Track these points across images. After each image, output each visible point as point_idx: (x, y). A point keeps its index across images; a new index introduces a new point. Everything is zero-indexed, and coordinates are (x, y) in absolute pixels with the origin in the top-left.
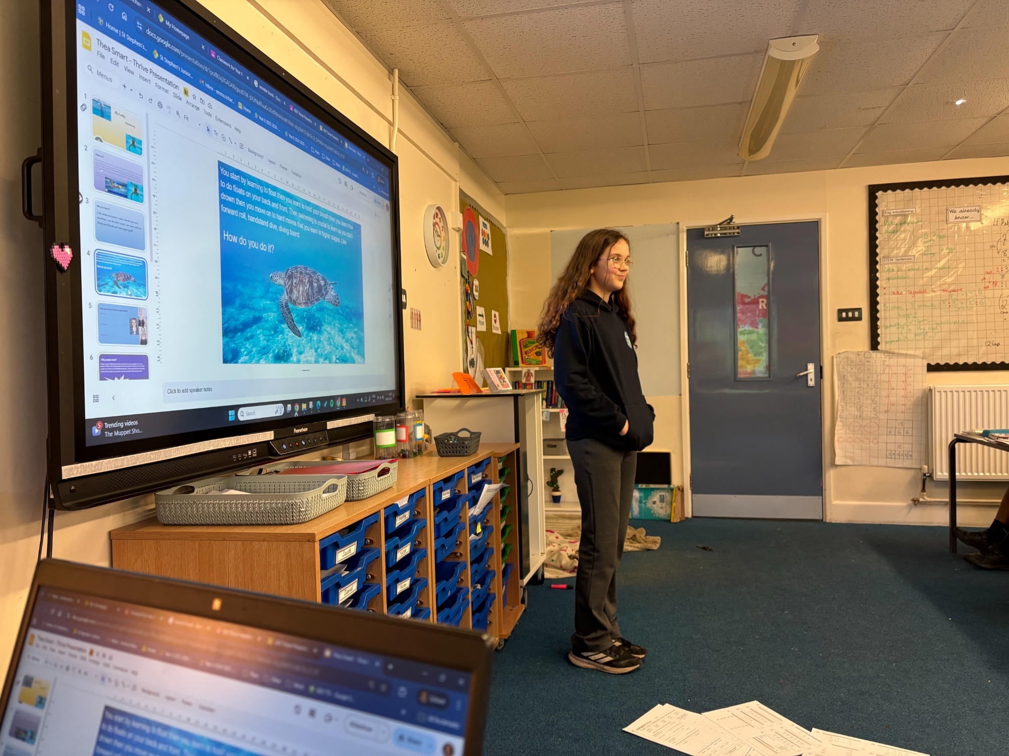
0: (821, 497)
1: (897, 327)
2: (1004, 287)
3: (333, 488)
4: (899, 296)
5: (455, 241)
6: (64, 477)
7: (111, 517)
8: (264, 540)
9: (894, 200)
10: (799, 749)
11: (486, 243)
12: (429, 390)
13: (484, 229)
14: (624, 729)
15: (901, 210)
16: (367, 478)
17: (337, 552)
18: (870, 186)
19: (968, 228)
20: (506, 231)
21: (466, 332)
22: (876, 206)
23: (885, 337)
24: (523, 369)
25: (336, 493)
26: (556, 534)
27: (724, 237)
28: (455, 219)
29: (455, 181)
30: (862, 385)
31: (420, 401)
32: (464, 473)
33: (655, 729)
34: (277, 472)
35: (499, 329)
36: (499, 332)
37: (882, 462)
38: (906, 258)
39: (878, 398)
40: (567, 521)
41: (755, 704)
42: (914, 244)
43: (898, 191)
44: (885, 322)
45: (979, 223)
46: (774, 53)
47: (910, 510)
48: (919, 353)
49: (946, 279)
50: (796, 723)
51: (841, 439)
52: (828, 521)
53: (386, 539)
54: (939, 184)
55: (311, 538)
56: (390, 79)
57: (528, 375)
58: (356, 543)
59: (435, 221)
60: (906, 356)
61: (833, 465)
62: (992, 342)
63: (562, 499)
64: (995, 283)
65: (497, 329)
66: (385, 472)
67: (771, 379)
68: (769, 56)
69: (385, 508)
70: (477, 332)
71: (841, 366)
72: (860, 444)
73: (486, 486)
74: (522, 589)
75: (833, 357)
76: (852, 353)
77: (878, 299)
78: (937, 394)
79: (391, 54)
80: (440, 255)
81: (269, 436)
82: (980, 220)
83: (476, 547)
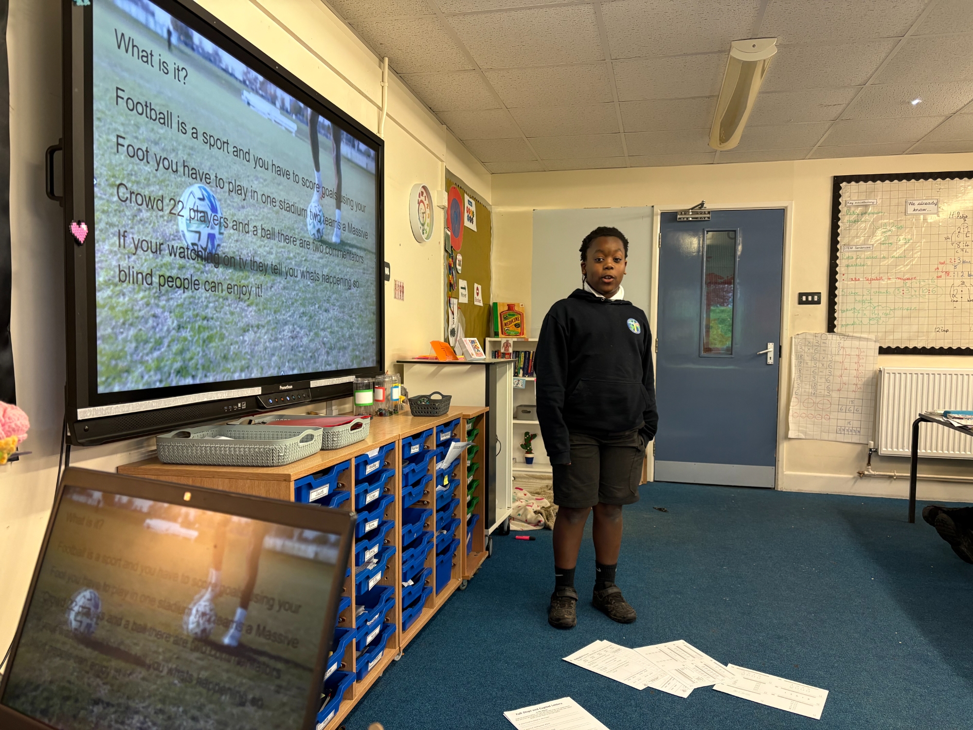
0: (774, 467)
1: (853, 311)
2: (956, 277)
3: (310, 438)
4: (857, 282)
5: (440, 217)
6: (80, 418)
7: (119, 455)
8: (247, 479)
9: (857, 191)
10: (714, 680)
11: (471, 220)
12: (410, 355)
13: (469, 206)
14: (564, 659)
15: (861, 201)
16: (341, 430)
17: (311, 492)
18: (835, 177)
19: (925, 220)
20: (491, 209)
21: (448, 303)
22: (840, 196)
23: (842, 320)
24: (502, 339)
25: (312, 442)
26: (525, 491)
27: (696, 221)
28: (440, 197)
29: (442, 161)
30: (818, 364)
31: (400, 366)
32: (432, 432)
33: (591, 660)
34: (264, 423)
35: (481, 301)
36: (481, 304)
37: (832, 437)
38: (865, 246)
39: (832, 377)
40: (538, 481)
41: (681, 643)
42: (873, 234)
43: (861, 183)
44: (842, 306)
45: (936, 215)
46: (735, 53)
47: (855, 482)
48: (872, 336)
49: (902, 268)
50: (715, 659)
51: (795, 414)
52: (779, 490)
53: (356, 484)
54: (900, 177)
55: (287, 478)
56: (380, 67)
57: (507, 345)
58: (328, 485)
59: (420, 199)
60: (860, 339)
61: (786, 438)
62: (941, 328)
63: (534, 461)
64: (947, 273)
65: (479, 301)
66: (358, 426)
67: (733, 356)
68: (732, 57)
69: (355, 457)
70: (459, 303)
71: (799, 346)
72: (813, 419)
73: (453, 444)
74: (487, 538)
75: (791, 338)
76: (810, 334)
77: (837, 284)
78: (886, 375)
79: (381, 44)
80: (425, 232)
81: (257, 391)
82: (937, 213)
83: (442, 496)
